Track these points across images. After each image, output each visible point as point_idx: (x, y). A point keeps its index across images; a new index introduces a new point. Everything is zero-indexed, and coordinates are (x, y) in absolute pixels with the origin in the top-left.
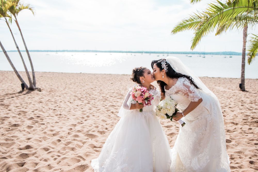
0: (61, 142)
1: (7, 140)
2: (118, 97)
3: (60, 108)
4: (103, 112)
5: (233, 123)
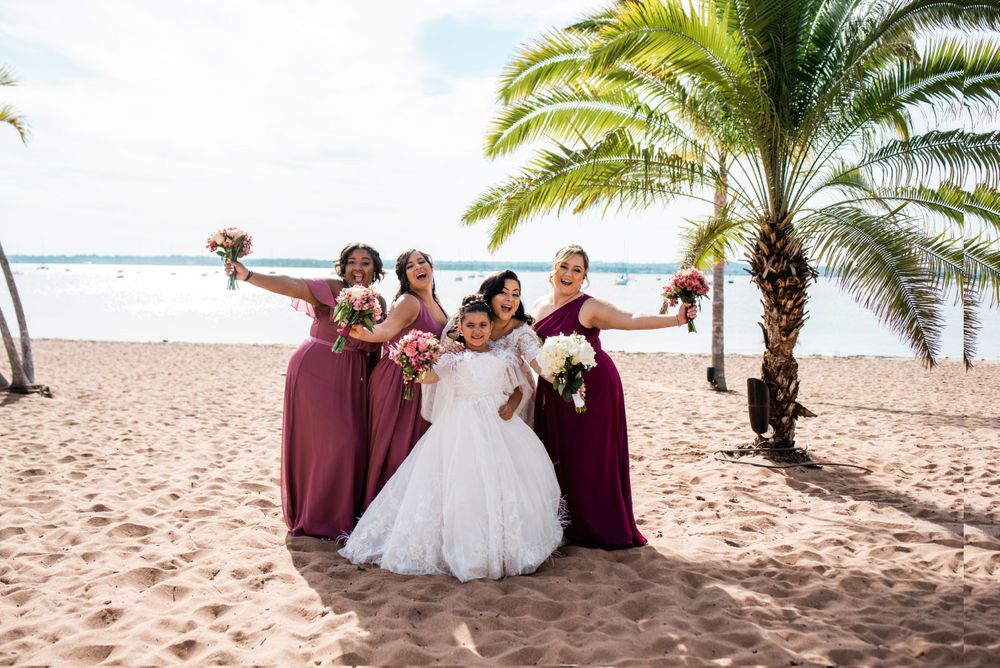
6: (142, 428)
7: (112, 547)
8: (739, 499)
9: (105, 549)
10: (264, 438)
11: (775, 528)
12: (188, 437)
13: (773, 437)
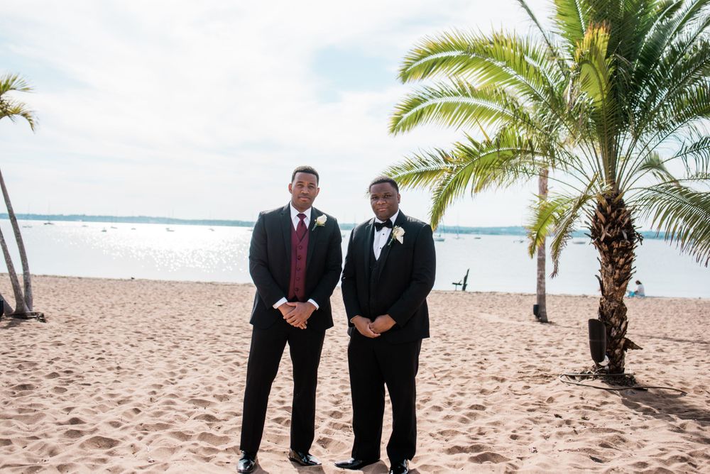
0: (140, 414)
1: (21, 410)
2: (243, 335)
3: (111, 355)
4: (215, 364)
5: (496, 379)
6: (113, 348)
7: (83, 459)
8: (588, 416)
9: (77, 461)
10: (207, 358)
11: (626, 444)
12: (148, 357)
13: (608, 365)
